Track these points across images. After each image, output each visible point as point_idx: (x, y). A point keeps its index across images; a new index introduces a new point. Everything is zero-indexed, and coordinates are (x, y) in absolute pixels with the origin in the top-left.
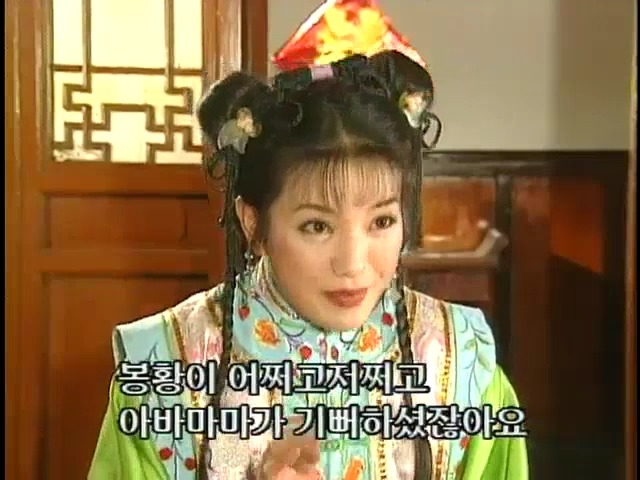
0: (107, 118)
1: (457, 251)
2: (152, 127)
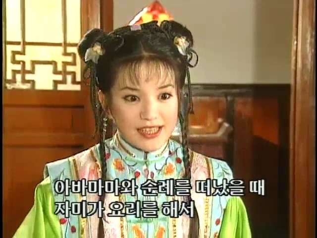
0: (33, 68)
1: (207, 133)
2: (56, 72)
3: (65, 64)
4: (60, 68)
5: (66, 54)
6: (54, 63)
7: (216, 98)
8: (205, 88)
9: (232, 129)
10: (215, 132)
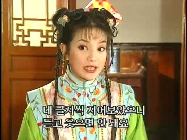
0: (29, 34)
1: (131, 72)
2: (42, 36)
3: (48, 31)
4: (44, 34)
5: (48, 25)
6: (41, 31)
7: (136, 51)
8: (130, 45)
9: (146, 69)
10: (136, 71)
